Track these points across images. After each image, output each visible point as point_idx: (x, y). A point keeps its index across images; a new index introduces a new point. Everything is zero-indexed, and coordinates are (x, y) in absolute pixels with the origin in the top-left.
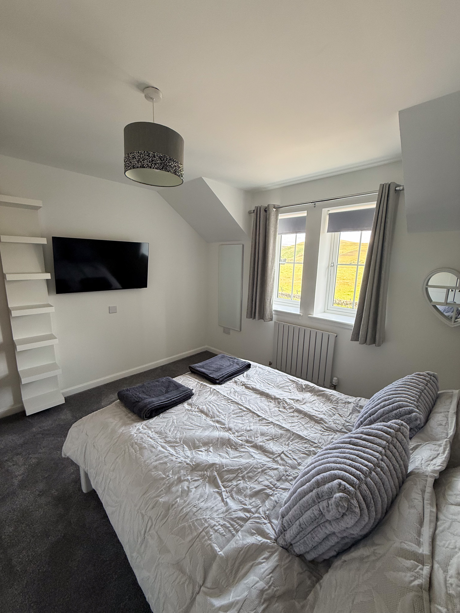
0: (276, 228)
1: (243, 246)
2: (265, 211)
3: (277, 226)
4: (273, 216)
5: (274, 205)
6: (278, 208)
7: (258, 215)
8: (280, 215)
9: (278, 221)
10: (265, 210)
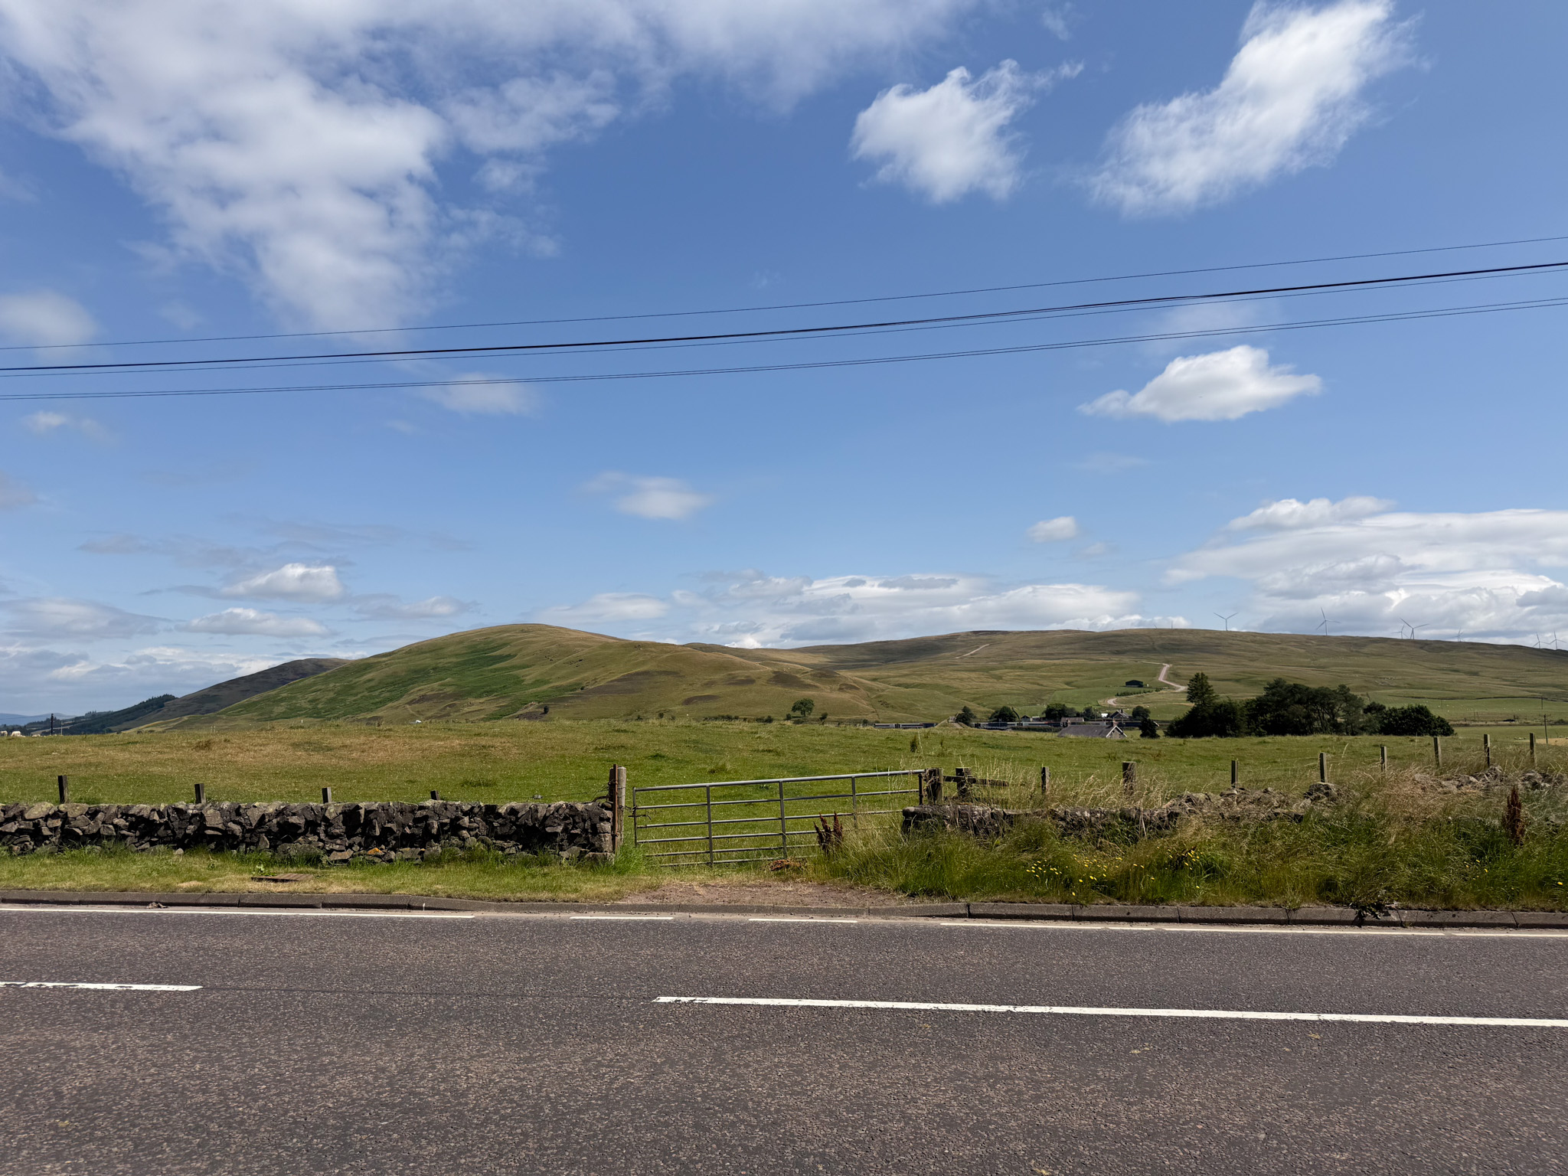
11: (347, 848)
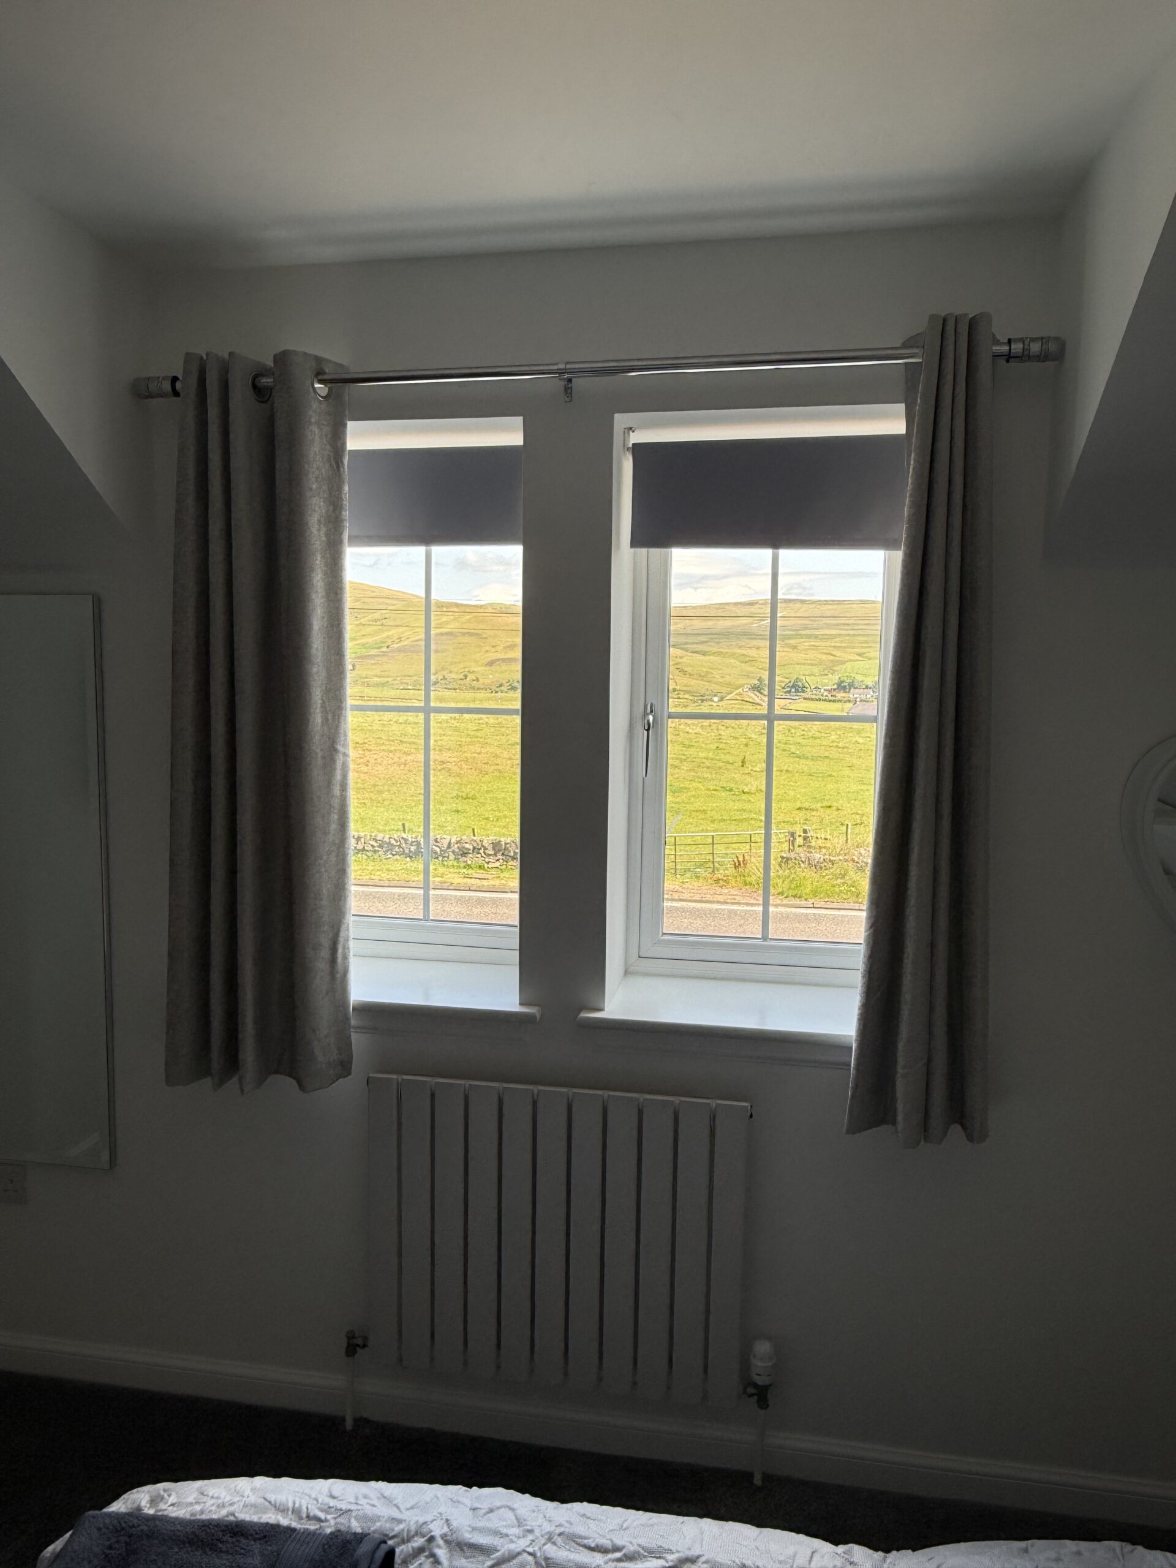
0: (335, 504)
1: (98, 602)
2: (261, 393)
3: (340, 489)
4: (315, 429)
5: (319, 360)
6: (340, 381)
7: (213, 412)
8: (351, 425)
9: (346, 460)
10: (255, 387)
11: (497, 861)
